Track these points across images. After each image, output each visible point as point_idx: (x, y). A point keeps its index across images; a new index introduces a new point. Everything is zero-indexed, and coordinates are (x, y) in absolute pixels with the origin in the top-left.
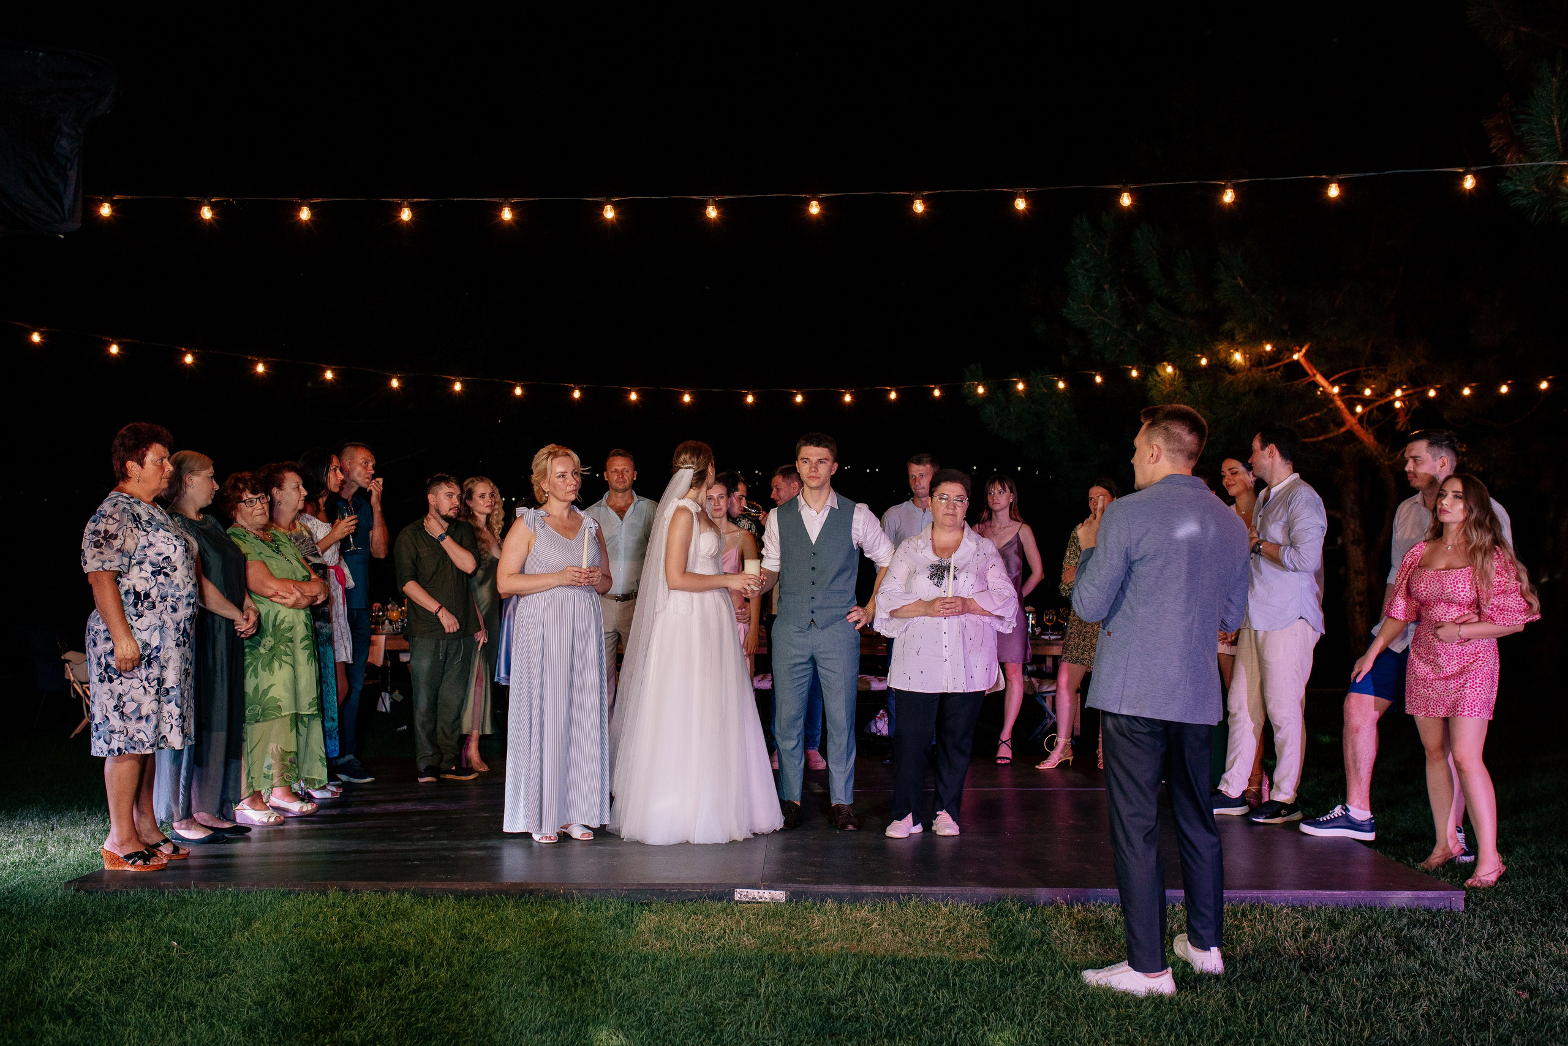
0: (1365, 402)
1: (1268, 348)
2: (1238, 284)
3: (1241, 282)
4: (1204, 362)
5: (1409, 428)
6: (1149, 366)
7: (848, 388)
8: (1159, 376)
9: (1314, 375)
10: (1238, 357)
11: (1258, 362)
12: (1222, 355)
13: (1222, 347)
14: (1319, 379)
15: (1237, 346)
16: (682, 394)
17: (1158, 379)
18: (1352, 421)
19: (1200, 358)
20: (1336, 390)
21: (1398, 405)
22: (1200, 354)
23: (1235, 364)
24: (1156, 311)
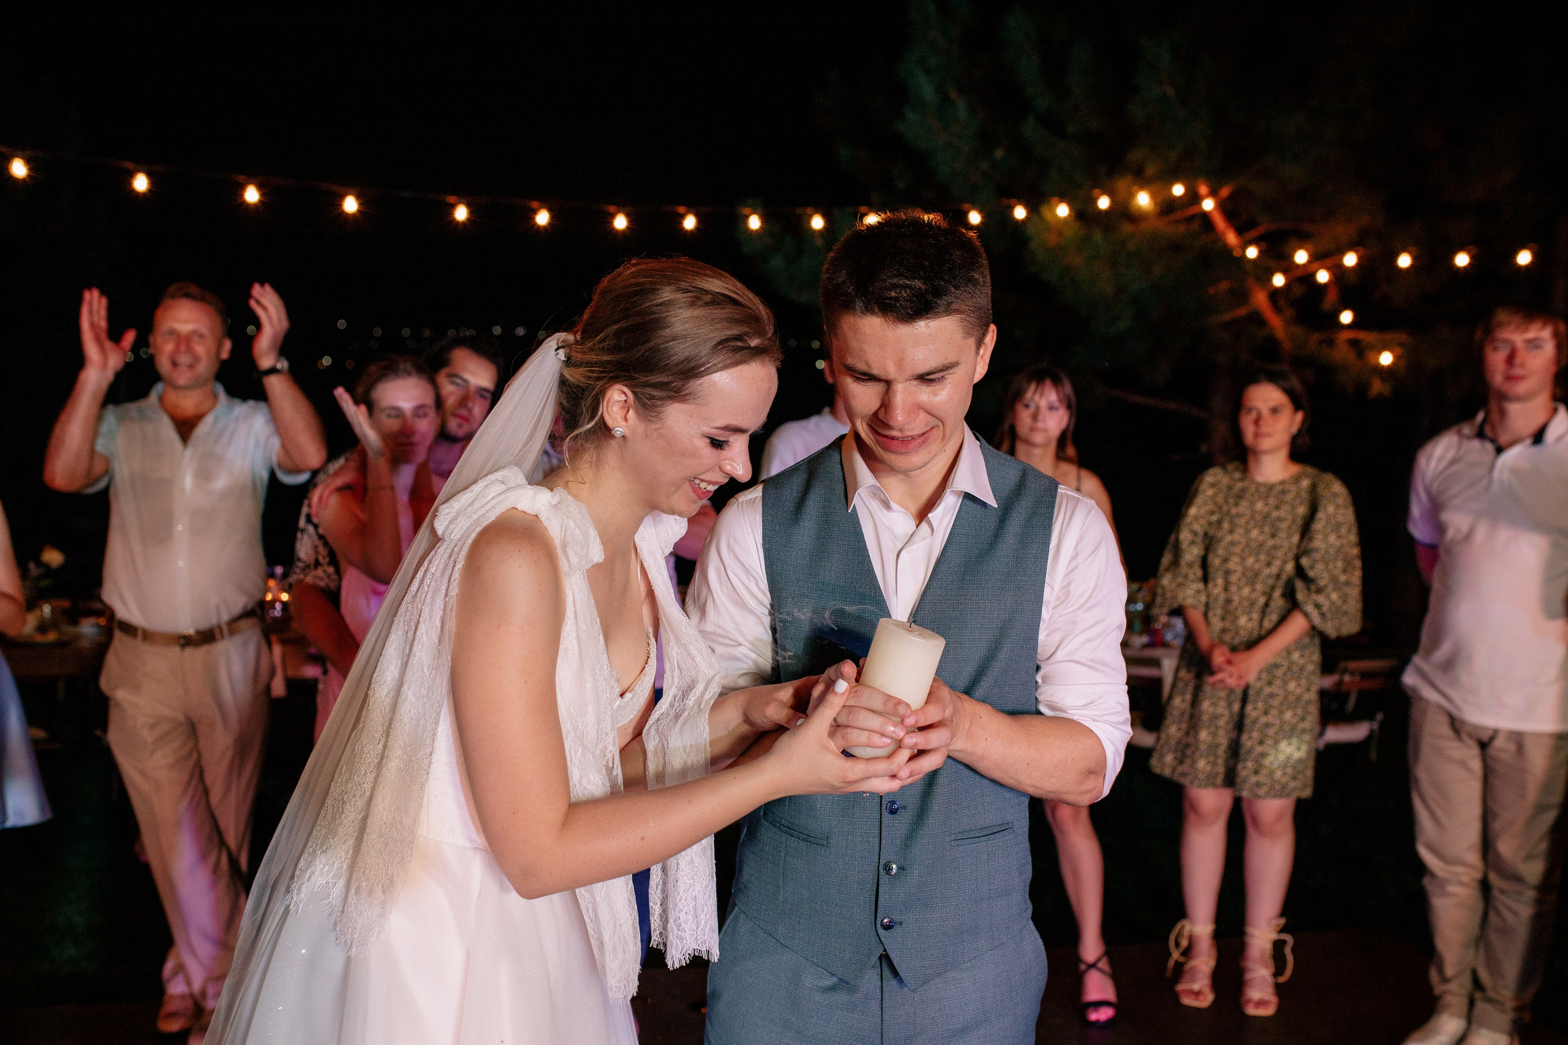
0: (1290, 269)
1: (1178, 190)
3: (1171, 92)
4: (1104, 203)
5: (1340, 306)
6: (1038, 205)
7: (622, 206)
10: (1143, 200)
11: (1168, 206)
12: (1124, 196)
13: (1122, 184)
14: (1231, 238)
15: (1144, 183)
16: (342, 197)
18: (1261, 298)
19: (1098, 198)
20: (1252, 252)
21: (1323, 276)
22: (1096, 191)
23: (1140, 208)
24: (1030, 130)
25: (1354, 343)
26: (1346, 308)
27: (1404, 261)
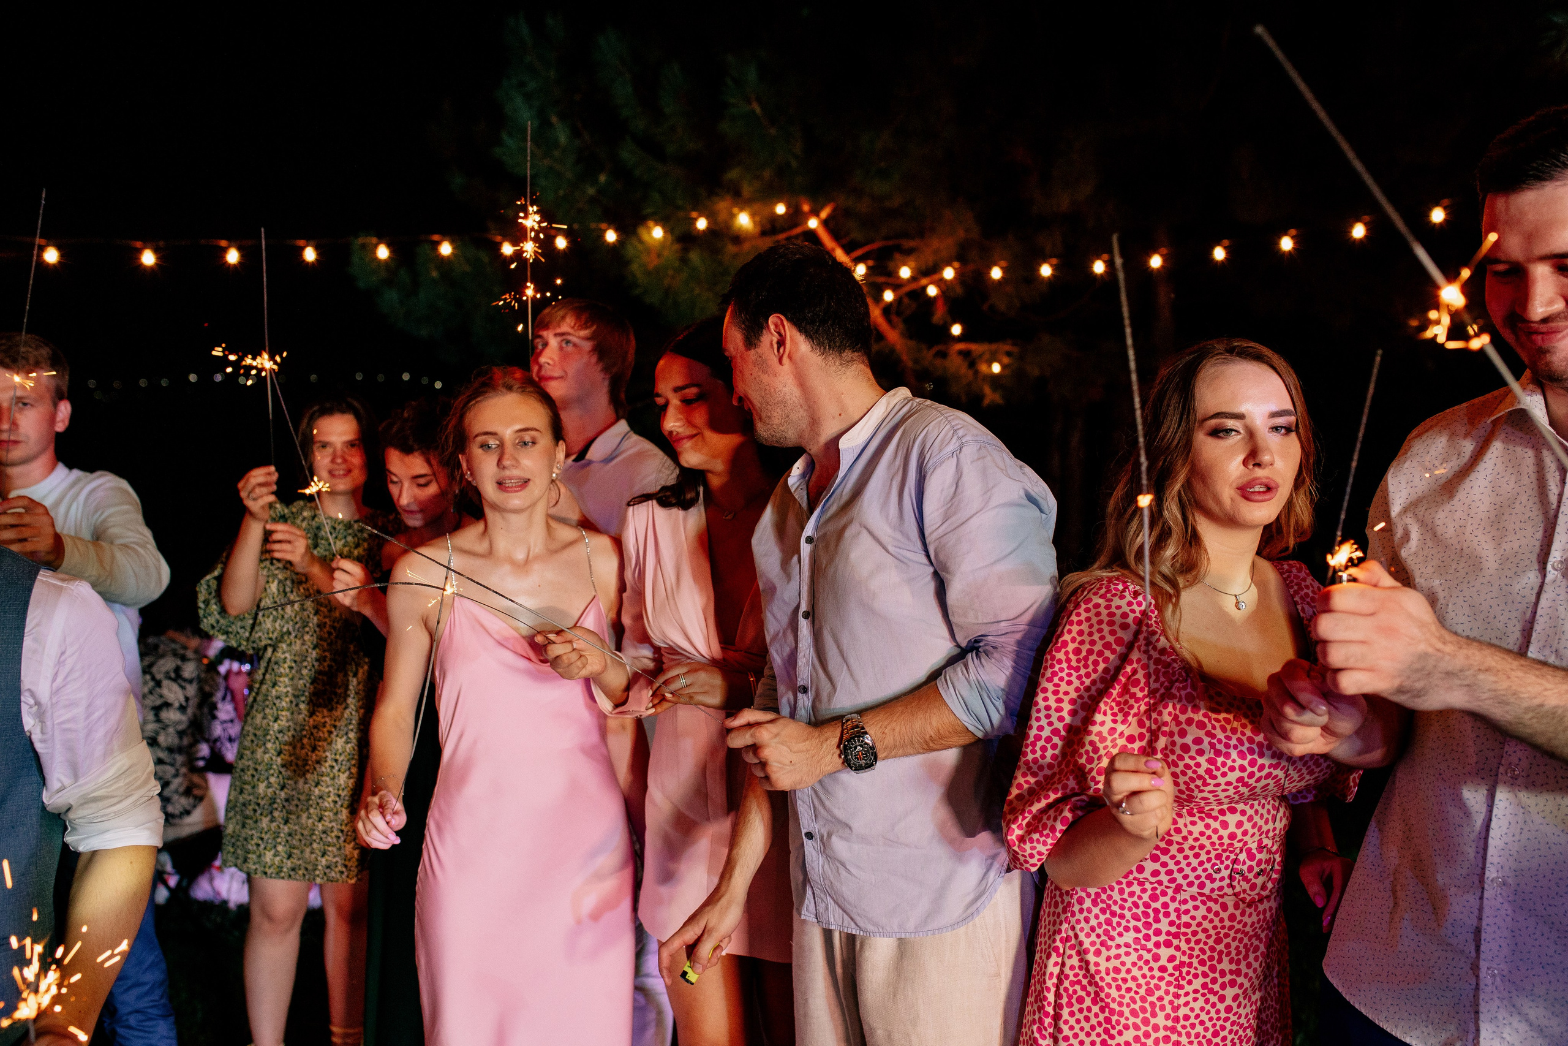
0: (897, 285)
1: (781, 209)
2: (753, 111)
3: (758, 110)
4: (702, 224)
5: (949, 320)
6: (629, 228)
7: (149, 241)
8: (641, 241)
9: (833, 250)
10: (744, 220)
11: (770, 227)
12: (722, 216)
13: (722, 205)
14: (840, 255)
15: (743, 202)
17: (640, 247)
18: (876, 313)
19: (696, 219)
20: (860, 270)
21: (932, 291)
22: (694, 214)
23: (740, 229)
24: (628, 154)
25: (966, 354)
26: (955, 322)
27: (996, 273)
